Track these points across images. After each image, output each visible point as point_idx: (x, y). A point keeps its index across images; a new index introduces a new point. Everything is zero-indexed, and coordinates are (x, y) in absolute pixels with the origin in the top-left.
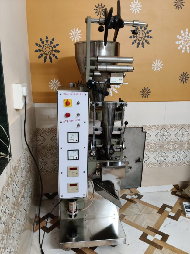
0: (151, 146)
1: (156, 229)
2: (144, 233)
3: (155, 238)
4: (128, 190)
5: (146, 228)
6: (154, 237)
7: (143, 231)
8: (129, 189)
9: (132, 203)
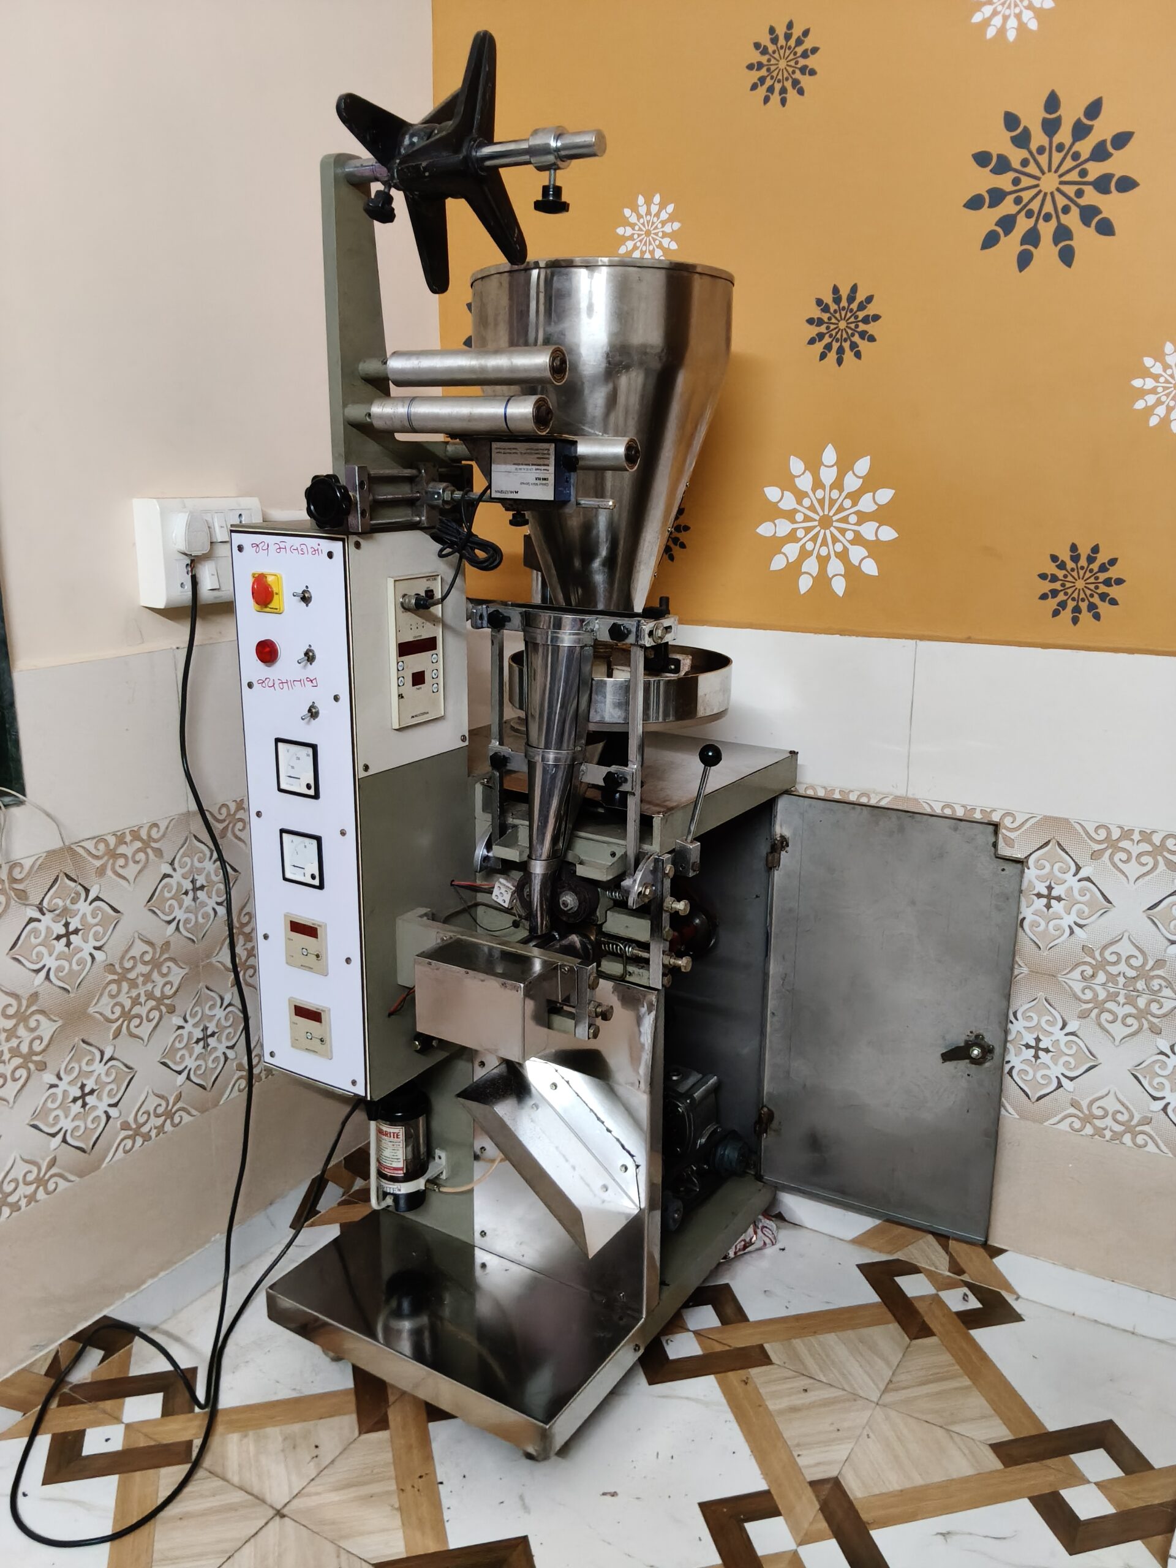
0: (1112, 978)
1: (865, 1516)
2: (767, 1494)
3: (795, 1553)
4: (930, 1238)
5: (809, 1478)
6: (800, 1544)
7: (769, 1482)
8: (942, 1239)
9: (894, 1327)
